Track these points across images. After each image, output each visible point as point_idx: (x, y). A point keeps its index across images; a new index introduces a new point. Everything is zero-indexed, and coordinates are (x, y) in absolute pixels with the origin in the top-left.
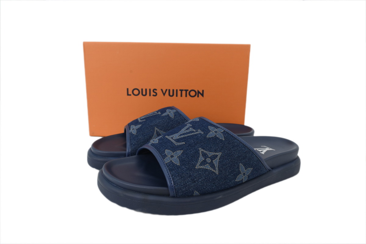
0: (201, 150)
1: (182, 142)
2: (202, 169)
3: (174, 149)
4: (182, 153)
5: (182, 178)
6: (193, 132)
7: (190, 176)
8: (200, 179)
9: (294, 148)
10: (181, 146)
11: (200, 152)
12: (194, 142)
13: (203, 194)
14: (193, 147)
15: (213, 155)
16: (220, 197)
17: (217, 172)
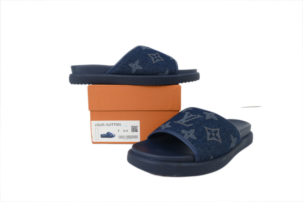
0: (206, 128)
1: (191, 124)
2: (212, 140)
3: (188, 129)
4: (195, 131)
5: (202, 148)
6: (194, 117)
7: (206, 146)
8: (212, 147)
9: (247, 126)
10: (191, 126)
11: (206, 129)
12: (199, 123)
13: (215, 158)
14: (200, 126)
15: (215, 131)
16: (224, 159)
17: (220, 142)
